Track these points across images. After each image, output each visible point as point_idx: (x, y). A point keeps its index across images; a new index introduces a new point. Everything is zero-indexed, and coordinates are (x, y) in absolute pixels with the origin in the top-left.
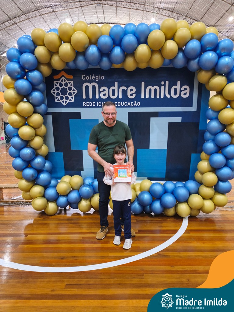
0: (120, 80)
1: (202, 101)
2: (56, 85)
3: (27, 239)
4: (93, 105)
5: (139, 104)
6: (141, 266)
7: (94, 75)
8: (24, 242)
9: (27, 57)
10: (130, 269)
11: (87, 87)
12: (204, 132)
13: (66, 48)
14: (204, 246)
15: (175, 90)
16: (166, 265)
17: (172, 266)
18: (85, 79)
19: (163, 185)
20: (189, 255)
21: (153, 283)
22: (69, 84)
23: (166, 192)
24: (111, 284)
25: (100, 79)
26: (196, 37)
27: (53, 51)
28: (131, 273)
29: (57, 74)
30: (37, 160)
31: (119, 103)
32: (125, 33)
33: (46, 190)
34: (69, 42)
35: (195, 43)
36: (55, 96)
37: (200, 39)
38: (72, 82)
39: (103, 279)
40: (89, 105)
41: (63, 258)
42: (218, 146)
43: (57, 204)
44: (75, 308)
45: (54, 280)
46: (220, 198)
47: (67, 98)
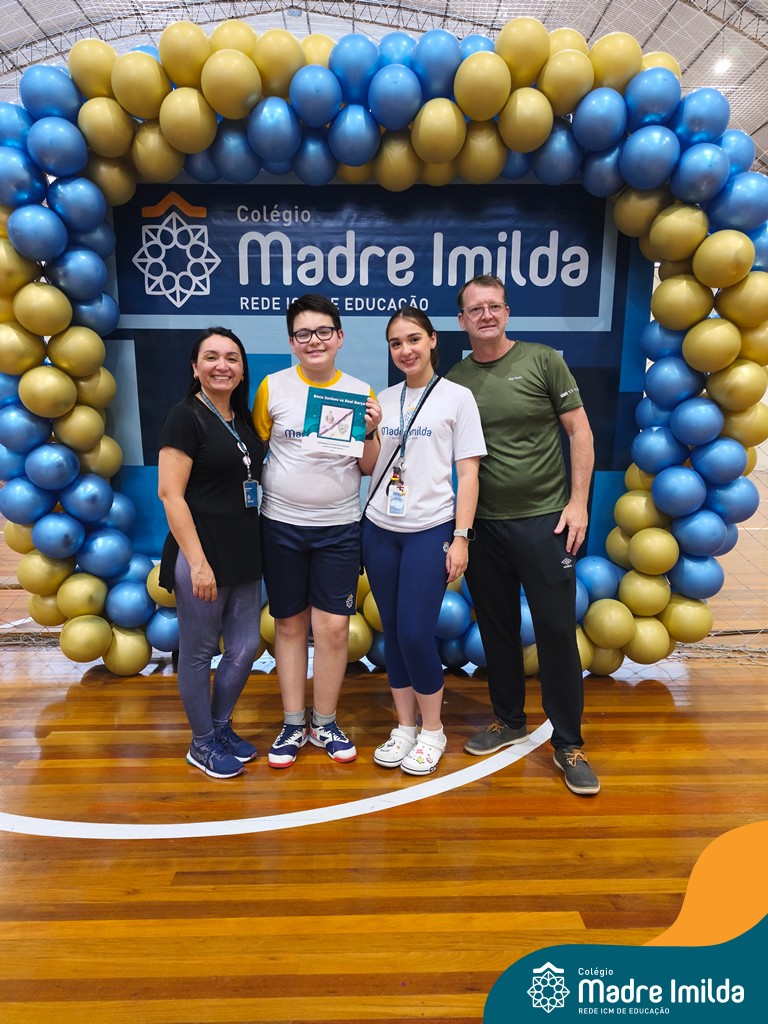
0: (364, 224)
1: (628, 299)
2: (149, 239)
3: (47, 744)
4: (274, 308)
5: (424, 307)
6: (427, 819)
7: (276, 206)
9: (53, 131)
10: (391, 828)
11: (254, 247)
12: (636, 399)
13: (183, 105)
15: (544, 261)
16: (509, 815)
17: (531, 815)
18: (247, 218)
21: (469, 865)
22: (194, 236)
24: (327, 871)
25: (297, 220)
26: (610, 80)
28: (394, 839)
29: (154, 202)
30: (86, 490)
31: (359, 302)
32: (381, 63)
33: (113, 590)
34: (196, 85)
35: (607, 98)
36: (147, 275)
37: (623, 89)
38: (204, 229)
39: (302, 857)
40: (260, 306)
41: (166, 797)
42: (683, 444)
43: (146, 638)
44: (203, 941)
45: (134, 861)
46: (688, 613)
47: (186, 283)
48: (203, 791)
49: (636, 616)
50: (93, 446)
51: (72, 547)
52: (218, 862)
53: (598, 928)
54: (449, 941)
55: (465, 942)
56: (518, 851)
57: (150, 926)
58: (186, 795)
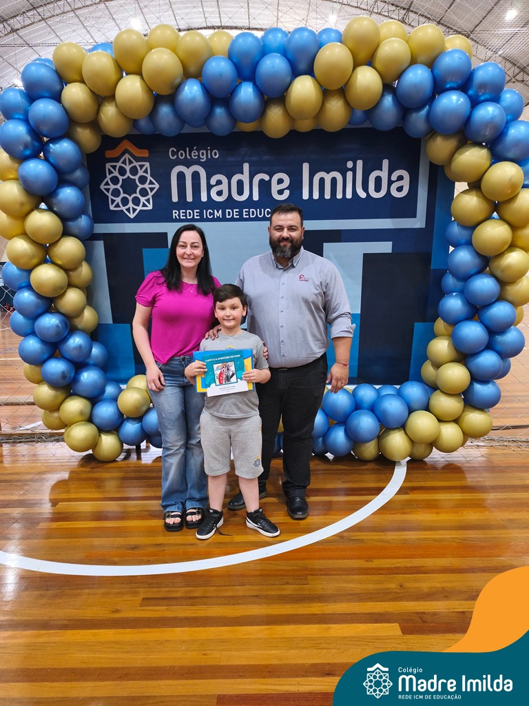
0: (254, 158)
1: (437, 206)
2: (110, 172)
3: (56, 511)
4: (196, 217)
6: (302, 561)
7: (195, 148)
8: (50, 516)
9: (45, 108)
10: (279, 567)
11: (181, 176)
12: (441, 274)
13: (131, 87)
14: (437, 519)
15: (378, 180)
16: (355, 558)
17: (369, 559)
18: (176, 156)
19: (351, 392)
20: (405, 537)
21: (329, 592)
22: (141, 169)
23: (357, 406)
24: (238, 597)
25: (209, 157)
26: (422, 58)
27: (103, 95)
28: (280, 575)
29: (113, 147)
30: (74, 342)
31: (253, 212)
32: (264, 51)
33: (96, 406)
34: (139, 72)
35: (420, 72)
36: (111, 197)
37: (431, 64)
38: (147, 165)
39: (222, 588)
40: (186, 216)
41: (135, 548)
42: (473, 305)
43: (119, 438)
44: (161, 643)
45: (116, 590)
46: (475, 418)
47: (136, 201)
48: (159, 542)
49: (440, 420)
50: (80, 313)
51: (67, 379)
52: (169, 591)
53: (410, 634)
54: (316, 643)
55: (325, 644)
56: (360, 583)
57: (128, 633)
58: (147, 546)
